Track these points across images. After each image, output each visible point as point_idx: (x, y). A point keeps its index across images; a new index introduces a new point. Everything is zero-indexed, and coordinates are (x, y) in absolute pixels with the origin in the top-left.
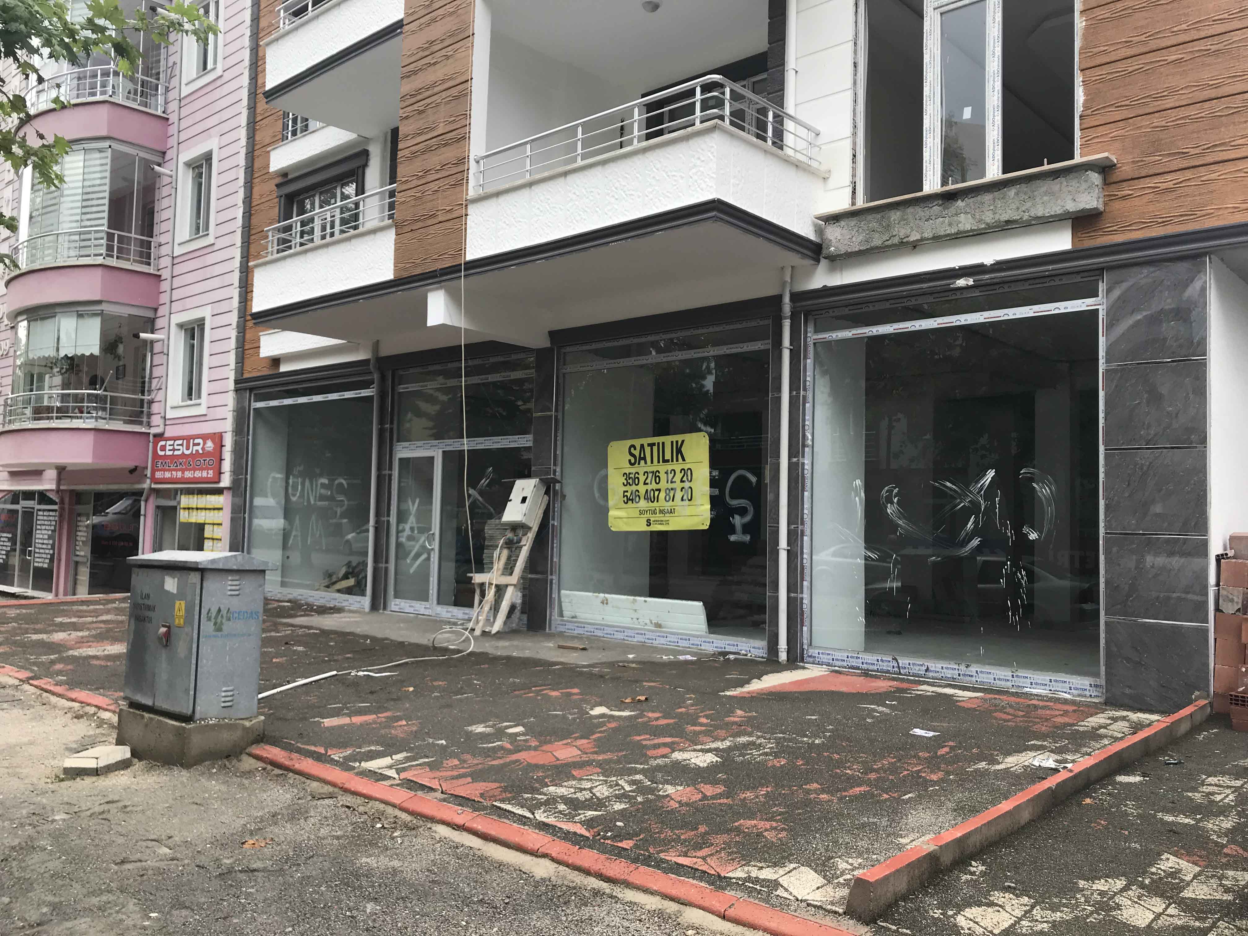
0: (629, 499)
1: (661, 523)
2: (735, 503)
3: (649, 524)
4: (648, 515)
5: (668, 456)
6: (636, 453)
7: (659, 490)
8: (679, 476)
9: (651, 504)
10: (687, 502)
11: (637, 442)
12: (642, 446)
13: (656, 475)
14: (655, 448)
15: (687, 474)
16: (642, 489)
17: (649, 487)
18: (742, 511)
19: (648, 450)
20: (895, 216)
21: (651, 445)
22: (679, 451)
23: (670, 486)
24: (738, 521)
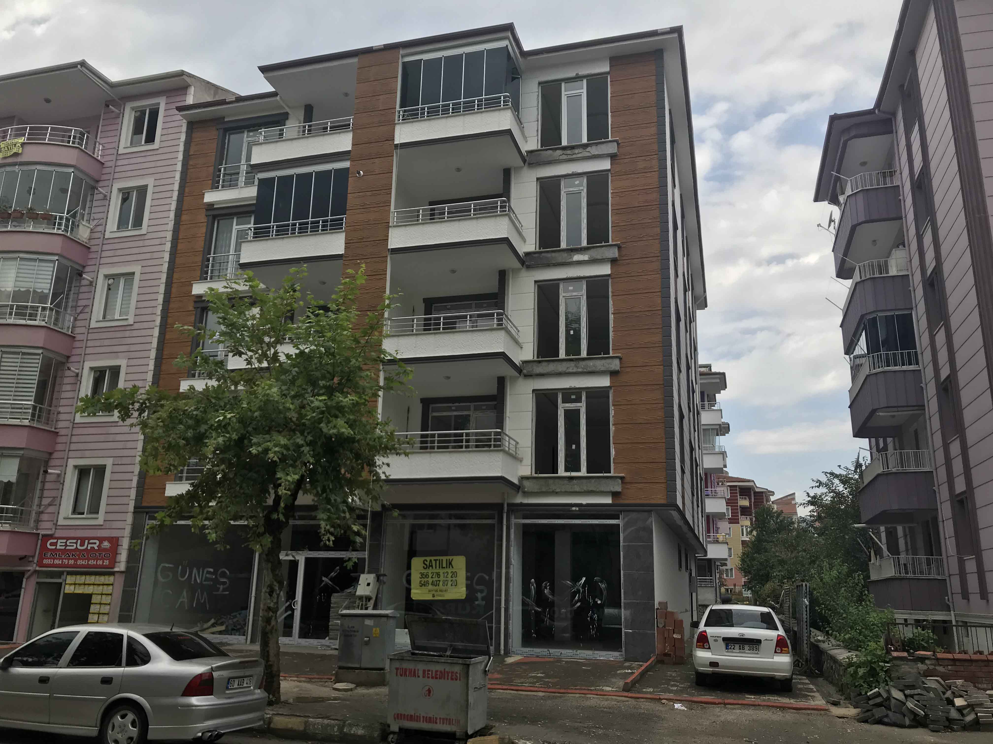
0: (422, 585)
1: (440, 596)
2: (478, 587)
3: (434, 596)
4: (433, 592)
5: (444, 565)
6: (428, 563)
7: (440, 581)
8: (450, 575)
9: (434, 587)
10: (454, 587)
11: (428, 559)
12: (431, 561)
13: (438, 575)
14: (438, 562)
15: (454, 574)
16: (430, 580)
17: (434, 579)
18: (481, 591)
19: (434, 563)
20: (551, 481)
21: (436, 560)
22: (450, 563)
23: (445, 579)
24: (479, 595)
